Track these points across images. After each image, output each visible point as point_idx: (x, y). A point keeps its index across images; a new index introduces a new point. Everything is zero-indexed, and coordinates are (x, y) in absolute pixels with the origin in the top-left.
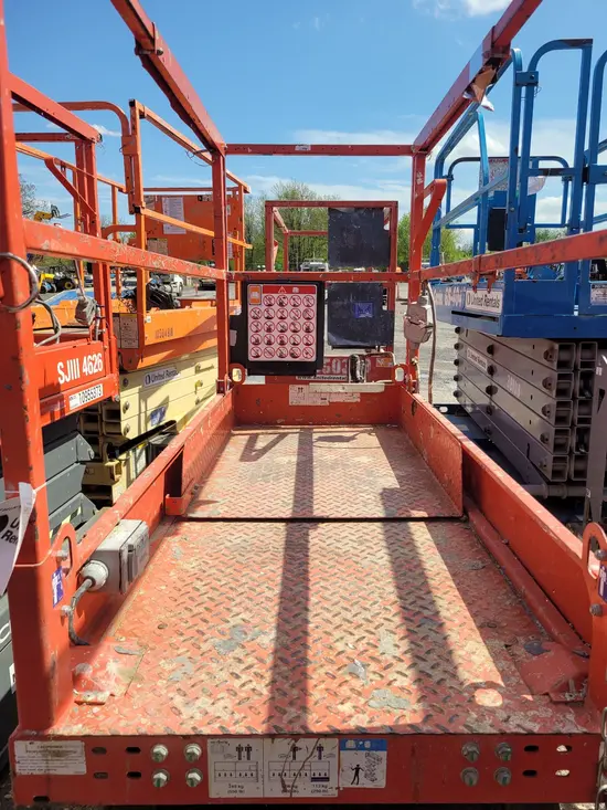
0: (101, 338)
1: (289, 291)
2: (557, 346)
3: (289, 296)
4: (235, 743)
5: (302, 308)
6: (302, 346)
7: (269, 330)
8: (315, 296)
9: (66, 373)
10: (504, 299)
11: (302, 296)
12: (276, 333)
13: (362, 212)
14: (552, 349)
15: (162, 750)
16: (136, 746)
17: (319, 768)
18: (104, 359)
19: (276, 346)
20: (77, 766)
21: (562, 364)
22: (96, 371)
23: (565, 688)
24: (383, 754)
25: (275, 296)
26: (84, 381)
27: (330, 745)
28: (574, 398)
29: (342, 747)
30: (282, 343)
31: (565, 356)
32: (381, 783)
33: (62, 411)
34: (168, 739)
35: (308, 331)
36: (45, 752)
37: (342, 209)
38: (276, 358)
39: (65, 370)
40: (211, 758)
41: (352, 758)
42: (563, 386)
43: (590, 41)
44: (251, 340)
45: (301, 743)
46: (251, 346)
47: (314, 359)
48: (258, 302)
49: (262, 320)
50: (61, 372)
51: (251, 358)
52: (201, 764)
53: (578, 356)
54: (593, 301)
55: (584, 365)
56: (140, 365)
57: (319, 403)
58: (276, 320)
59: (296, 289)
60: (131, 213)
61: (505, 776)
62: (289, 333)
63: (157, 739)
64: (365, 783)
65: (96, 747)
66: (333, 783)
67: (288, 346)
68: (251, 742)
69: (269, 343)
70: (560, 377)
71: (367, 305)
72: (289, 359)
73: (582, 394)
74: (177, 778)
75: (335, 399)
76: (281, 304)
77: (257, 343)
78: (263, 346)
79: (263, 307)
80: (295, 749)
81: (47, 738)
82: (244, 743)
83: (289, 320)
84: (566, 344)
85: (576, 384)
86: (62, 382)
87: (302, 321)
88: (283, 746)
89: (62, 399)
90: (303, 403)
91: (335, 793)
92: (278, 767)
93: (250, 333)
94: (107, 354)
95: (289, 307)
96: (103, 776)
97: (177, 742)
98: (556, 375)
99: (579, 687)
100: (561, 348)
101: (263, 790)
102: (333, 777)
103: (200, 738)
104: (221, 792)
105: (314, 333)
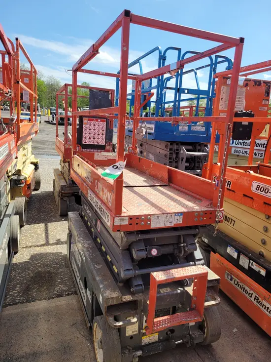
1: (97, 121)
2: (169, 144)
3: (97, 122)
4: (157, 215)
5: (101, 127)
6: (100, 140)
7: (90, 134)
8: (105, 123)
10: (155, 128)
11: (101, 123)
12: (92, 135)
13: (102, 92)
14: (168, 144)
15: (143, 218)
16: (138, 217)
17: (171, 220)
19: (92, 139)
20: (126, 222)
21: (170, 150)
23: (208, 205)
24: (182, 216)
25: (92, 122)
27: (173, 215)
28: (174, 160)
29: (175, 215)
30: (94, 138)
31: (171, 147)
32: (181, 222)
35: (103, 134)
36: (120, 220)
37: (95, 90)
38: (92, 143)
40: (152, 219)
41: (177, 217)
42: (171, 157)
43: (181, 49)
45: (168, 215)
47: (104, 144)
48: (86, 124)
49: (88, 130)
51: (83, 143)
52: (150, 220)
53: (175, 147)
54: (180, 130)
55: (177, 150)
57: (104, 159)
58: (92, 130)
59: (99, 120)
62: (96, 135)
63: (143, 215)
64: (178, 222)
65: (131, 218)
66: (173, 223)
67: (96, 139)
69: (90, 138)
70: (170, 153)
72: (96, 144)
73: (176, 159)
74: (146, 223)
75: (109, 158)
76: (94, 125)
77: (85, 138)
78: (88, 139)
79: (88, 126)
81: (121, 217)
82: (158, 215)
83: (97, 131)
84: (172, 143)
85: (174, 156)
87: (101, 131)
88: (165, 215)
90: (99, 159)
91: (173, 225)
92: (163, 220)
93: (83, 134)
95: (97, 126)
96: (131, 224)
97: (146, 216)
98: (168, 153)
99: (211, 205)
100: (171, 144)
101: (161, 225)
102: (173, 221)
103: (150, 215)
104: (153, 226)
105: (105, 136)
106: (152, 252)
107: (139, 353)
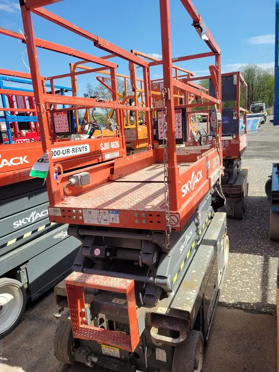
0: (119, 136)
4: (88, 210)
6: (177, 133)
8: (181, 114)
9: (104, 147)
15: (74, 211)
16: (70, 210)
17: (105, 217)
18: (120, 143)
20: (59, 214)
22: (116, 147)
24: (118, 215)
26: (111, 150)
27: (107, 212)
29: (109, 212)
32: (118, 222)
33: (102, 159)
34: (75, 209)
35: (179, 127)
36: (54, 210)
39: (103, 146)
40: (84, 214)
41: (112, 215)
44: (159, 132)
45: (101, 211)
46: (159, 134)
47: (181, 137)
50: (102, 146)
51: (160, 139)
52: (82, 215)
56: (137, 147)
57: (186, 154)
60: (133, 91)
61: (144, 222)
63: (73, 209)
64: (115, 222)
65: (63, 210)
66: (108, 221)
68: (91, 210)
71: (226, 118)
74: (77, 218)
75: (191, 152)
77: (161, 133)
79: (162, 120)
80: (100, 213)
81: (53, 207)
82: (90, 210)
86: (102, 150)
87: (177, 123)
88: (97, 211)
89: (102, 155)
90: (180, 154)
91: (109, 224)
92: (97, 217)
93: (159, 129)
94: (121, 141)
96: (64, 216)
97: (77, 209)
101: (94, 222)
102: (108, 220)
103: (81, 209)
104: (86, 222)
105: (181, 128)
106: (95, 251)
107: (95, 360)
